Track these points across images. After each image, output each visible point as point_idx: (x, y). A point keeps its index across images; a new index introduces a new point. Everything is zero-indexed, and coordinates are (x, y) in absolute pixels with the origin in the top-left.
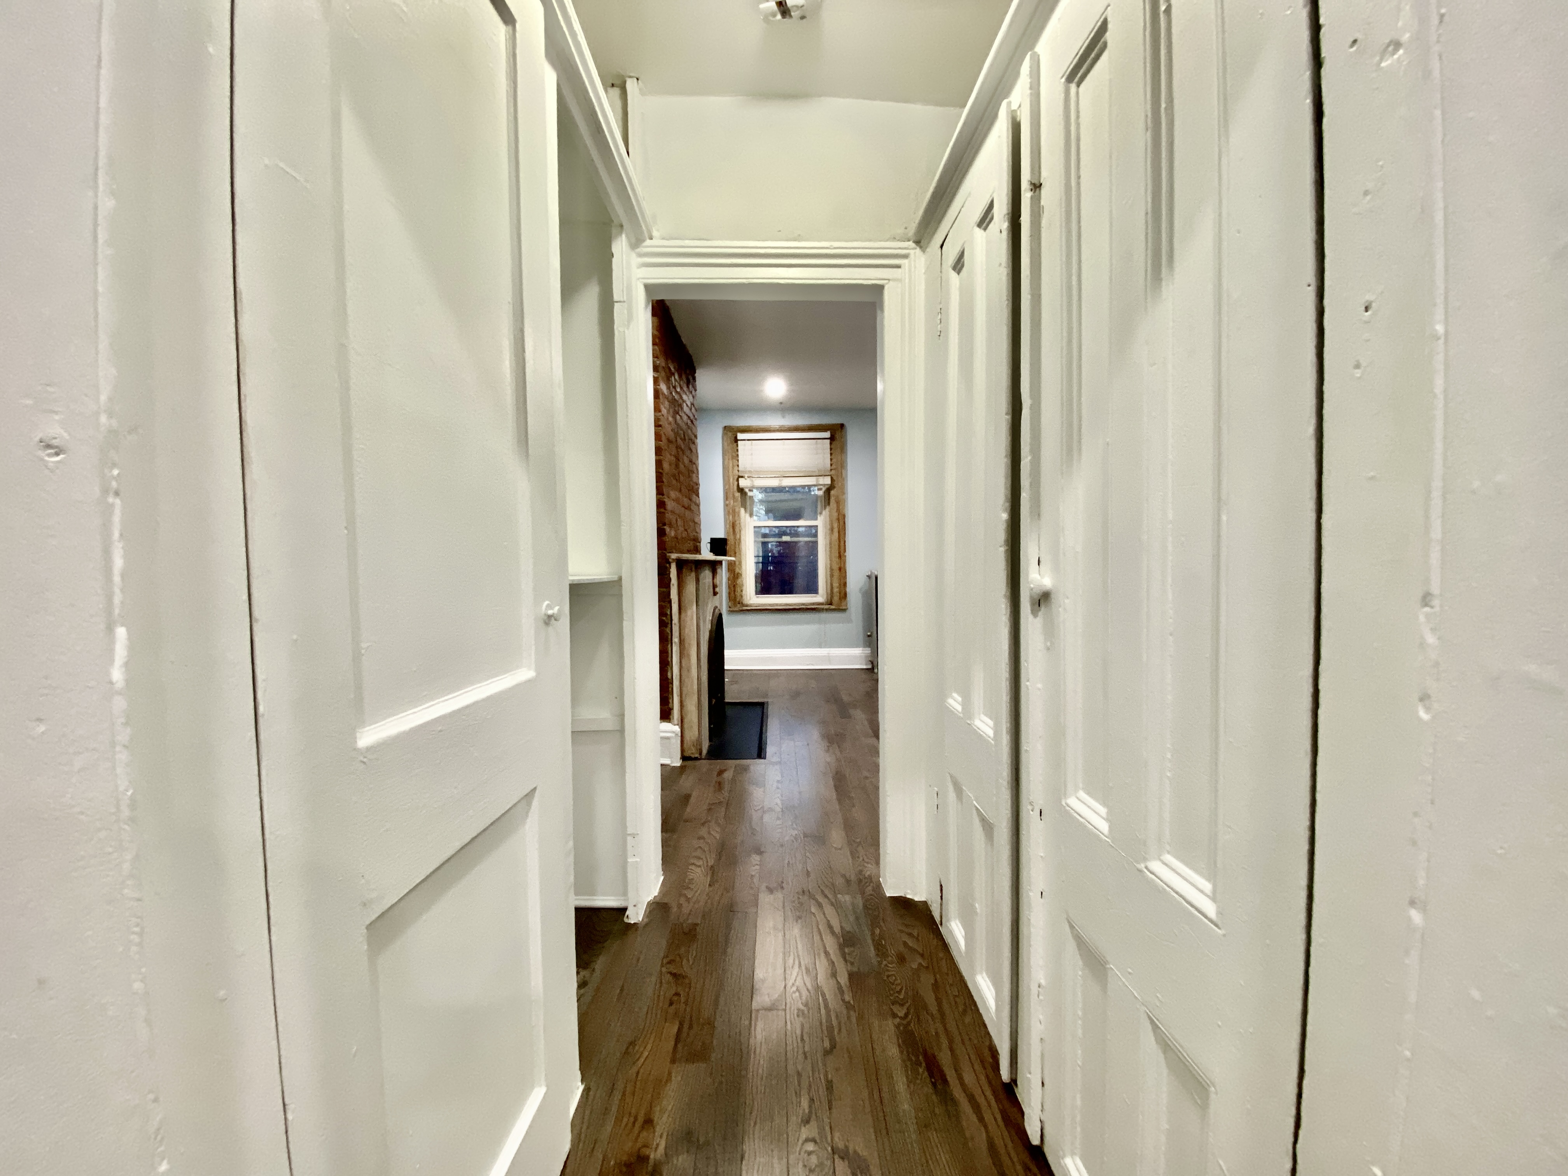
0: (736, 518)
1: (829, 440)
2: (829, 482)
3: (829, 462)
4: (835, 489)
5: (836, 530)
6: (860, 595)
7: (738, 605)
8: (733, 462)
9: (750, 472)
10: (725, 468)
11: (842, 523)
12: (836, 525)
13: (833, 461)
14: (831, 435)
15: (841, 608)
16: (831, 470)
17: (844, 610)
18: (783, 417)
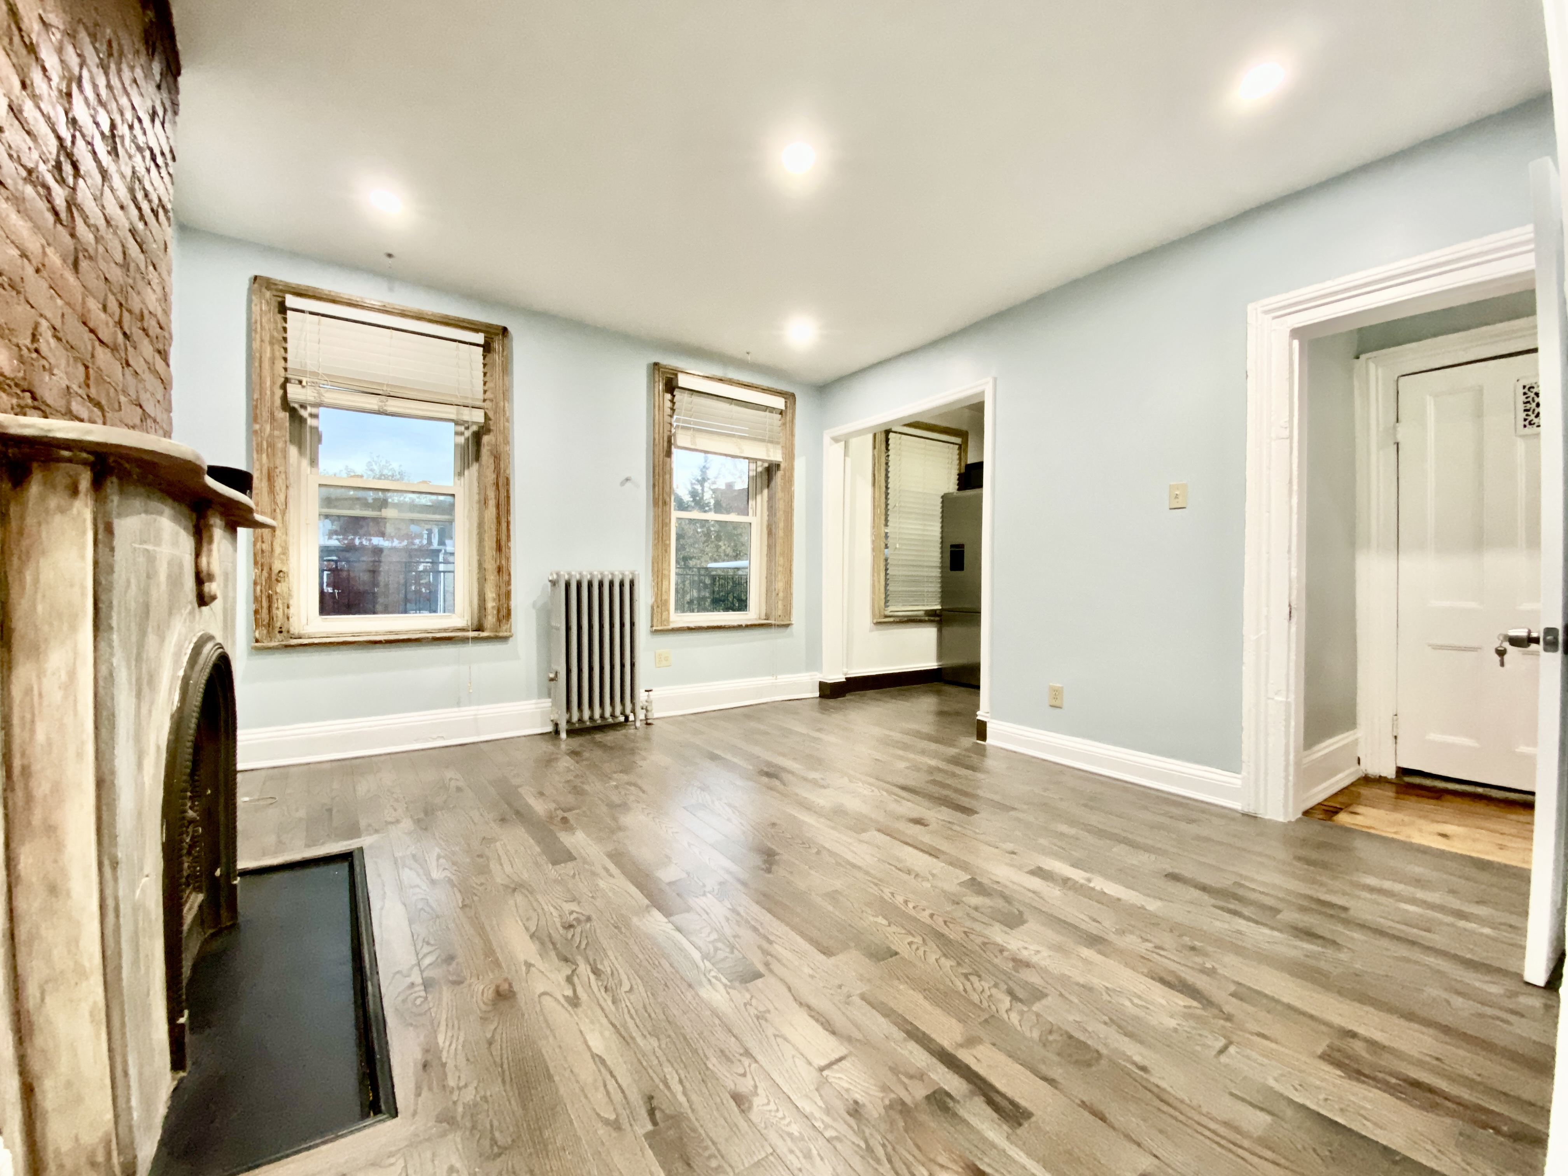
0: (279, 461)
1: (481, 349)
2: (481, 420)
3: (480, 388)
4: (492, 434)
5: (492, 503)
6: (533, 613)
7: (278, 635)
8: (273, 351)
9: (314, 374)
10: (253, 359)
11: (503, 494)
12: (491, 494)
13: (487, 384)
14: (485, 341)
15: (501, 634)
16: (484, 400)
17: (505, 639)
18: (391, 289)
